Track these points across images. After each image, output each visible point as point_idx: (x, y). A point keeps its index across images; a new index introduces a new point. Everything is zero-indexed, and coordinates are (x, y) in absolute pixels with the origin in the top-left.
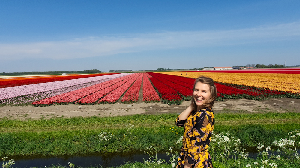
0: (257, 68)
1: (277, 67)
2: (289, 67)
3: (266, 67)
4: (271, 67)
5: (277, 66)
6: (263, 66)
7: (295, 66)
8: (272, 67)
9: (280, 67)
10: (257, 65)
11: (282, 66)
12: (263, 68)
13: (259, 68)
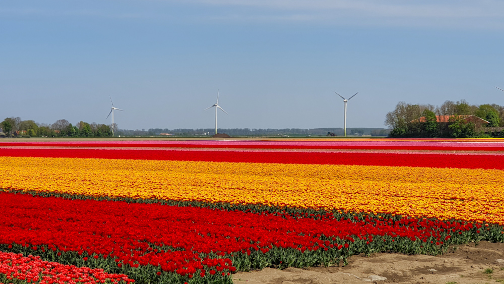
0: (8, 136)
1: (87, 136)
2: (126, 136)
3: (43, 132)
4: (62, 134)
5: (85, 130)
6: (30, 128)
7: (147, 130)
8: (68, 131)
9: (98, 135)
10: (8, 120)
11: (105, 131)
12: (30, 135)
13: (16, 135)
